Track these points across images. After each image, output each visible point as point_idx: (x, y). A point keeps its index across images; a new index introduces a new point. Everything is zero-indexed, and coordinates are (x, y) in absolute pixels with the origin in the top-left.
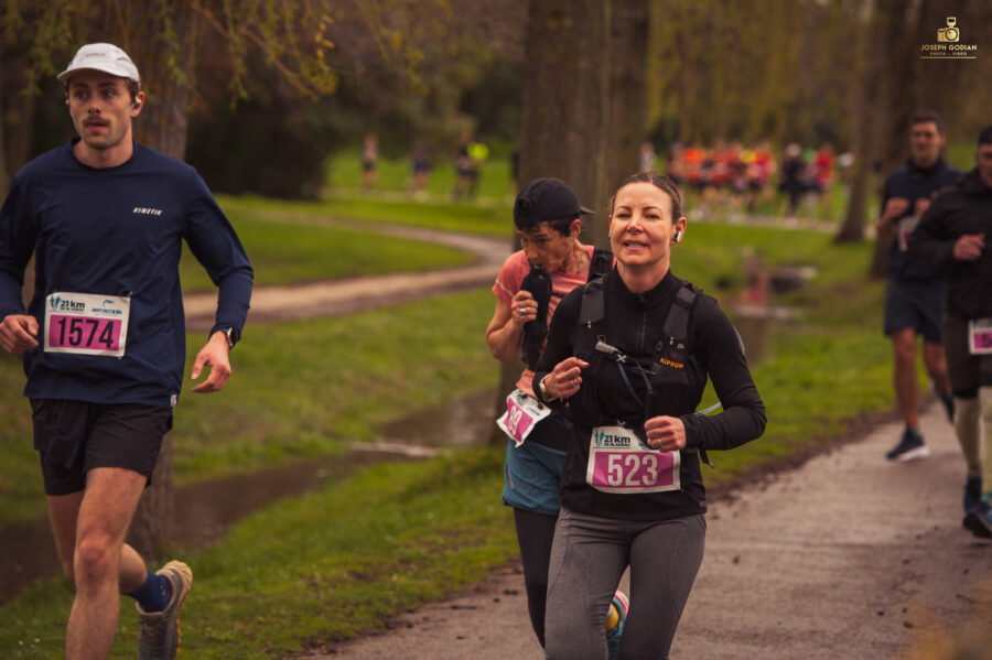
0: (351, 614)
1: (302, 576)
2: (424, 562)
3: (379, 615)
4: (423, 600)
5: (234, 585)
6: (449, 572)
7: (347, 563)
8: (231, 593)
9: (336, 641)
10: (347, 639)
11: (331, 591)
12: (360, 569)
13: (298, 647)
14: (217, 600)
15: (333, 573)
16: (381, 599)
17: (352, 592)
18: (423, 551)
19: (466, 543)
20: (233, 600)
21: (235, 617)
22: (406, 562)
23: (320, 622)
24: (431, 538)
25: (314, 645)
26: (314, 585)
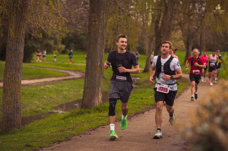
0: (61, 137)
1: (49, 131)
2: (73, 129)
3: (66, 138)
4: (74, 135)
5: (36, 132)
6: (78, 130)
7: (57, 129)
8: (36, 134)
9: (59, 142)
10: (61, 141)
11: (56, 133)
12: (60, 130)
13: (52, 143)
14: (34, 135)
15: (55, 130)
16: (66, 135)
17: (60, 133)
18: (72, 127)
19: (80, 126)
20: (37, 135)
21: (39, 137)
22: (69, 129)
23: (55, 139)
24: (72, 125)
25: (55, 142)
26: (52, 132)
